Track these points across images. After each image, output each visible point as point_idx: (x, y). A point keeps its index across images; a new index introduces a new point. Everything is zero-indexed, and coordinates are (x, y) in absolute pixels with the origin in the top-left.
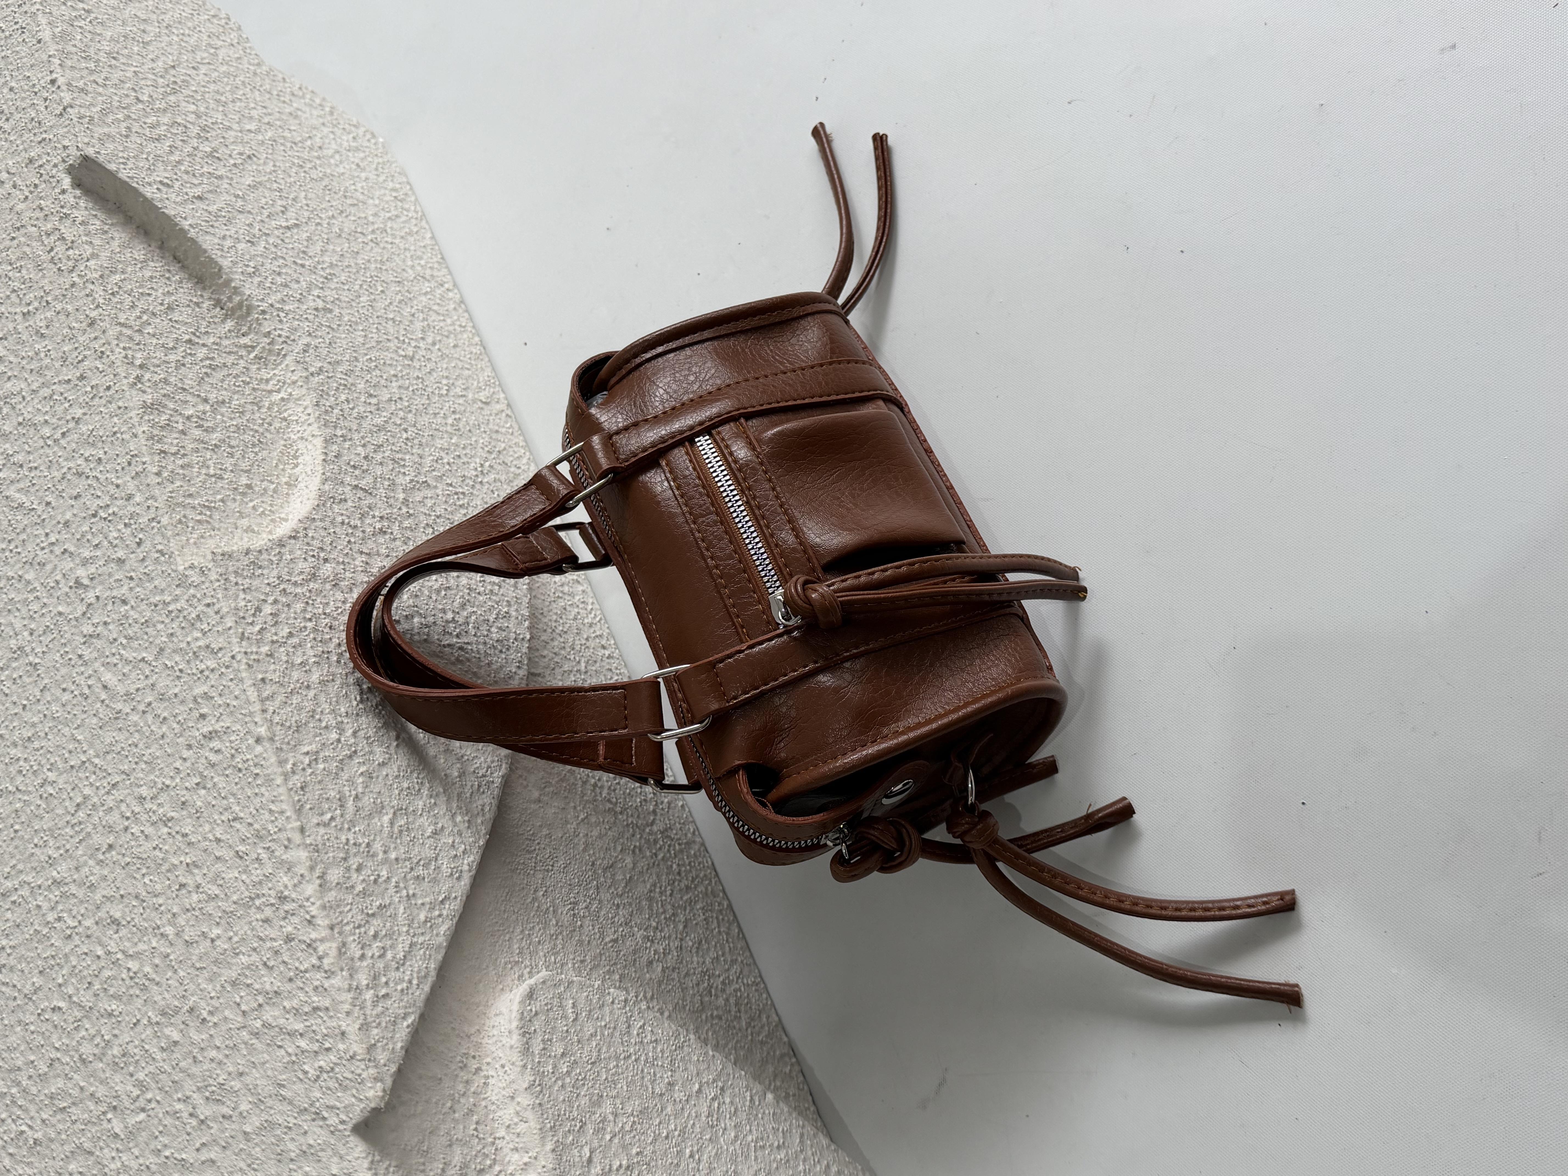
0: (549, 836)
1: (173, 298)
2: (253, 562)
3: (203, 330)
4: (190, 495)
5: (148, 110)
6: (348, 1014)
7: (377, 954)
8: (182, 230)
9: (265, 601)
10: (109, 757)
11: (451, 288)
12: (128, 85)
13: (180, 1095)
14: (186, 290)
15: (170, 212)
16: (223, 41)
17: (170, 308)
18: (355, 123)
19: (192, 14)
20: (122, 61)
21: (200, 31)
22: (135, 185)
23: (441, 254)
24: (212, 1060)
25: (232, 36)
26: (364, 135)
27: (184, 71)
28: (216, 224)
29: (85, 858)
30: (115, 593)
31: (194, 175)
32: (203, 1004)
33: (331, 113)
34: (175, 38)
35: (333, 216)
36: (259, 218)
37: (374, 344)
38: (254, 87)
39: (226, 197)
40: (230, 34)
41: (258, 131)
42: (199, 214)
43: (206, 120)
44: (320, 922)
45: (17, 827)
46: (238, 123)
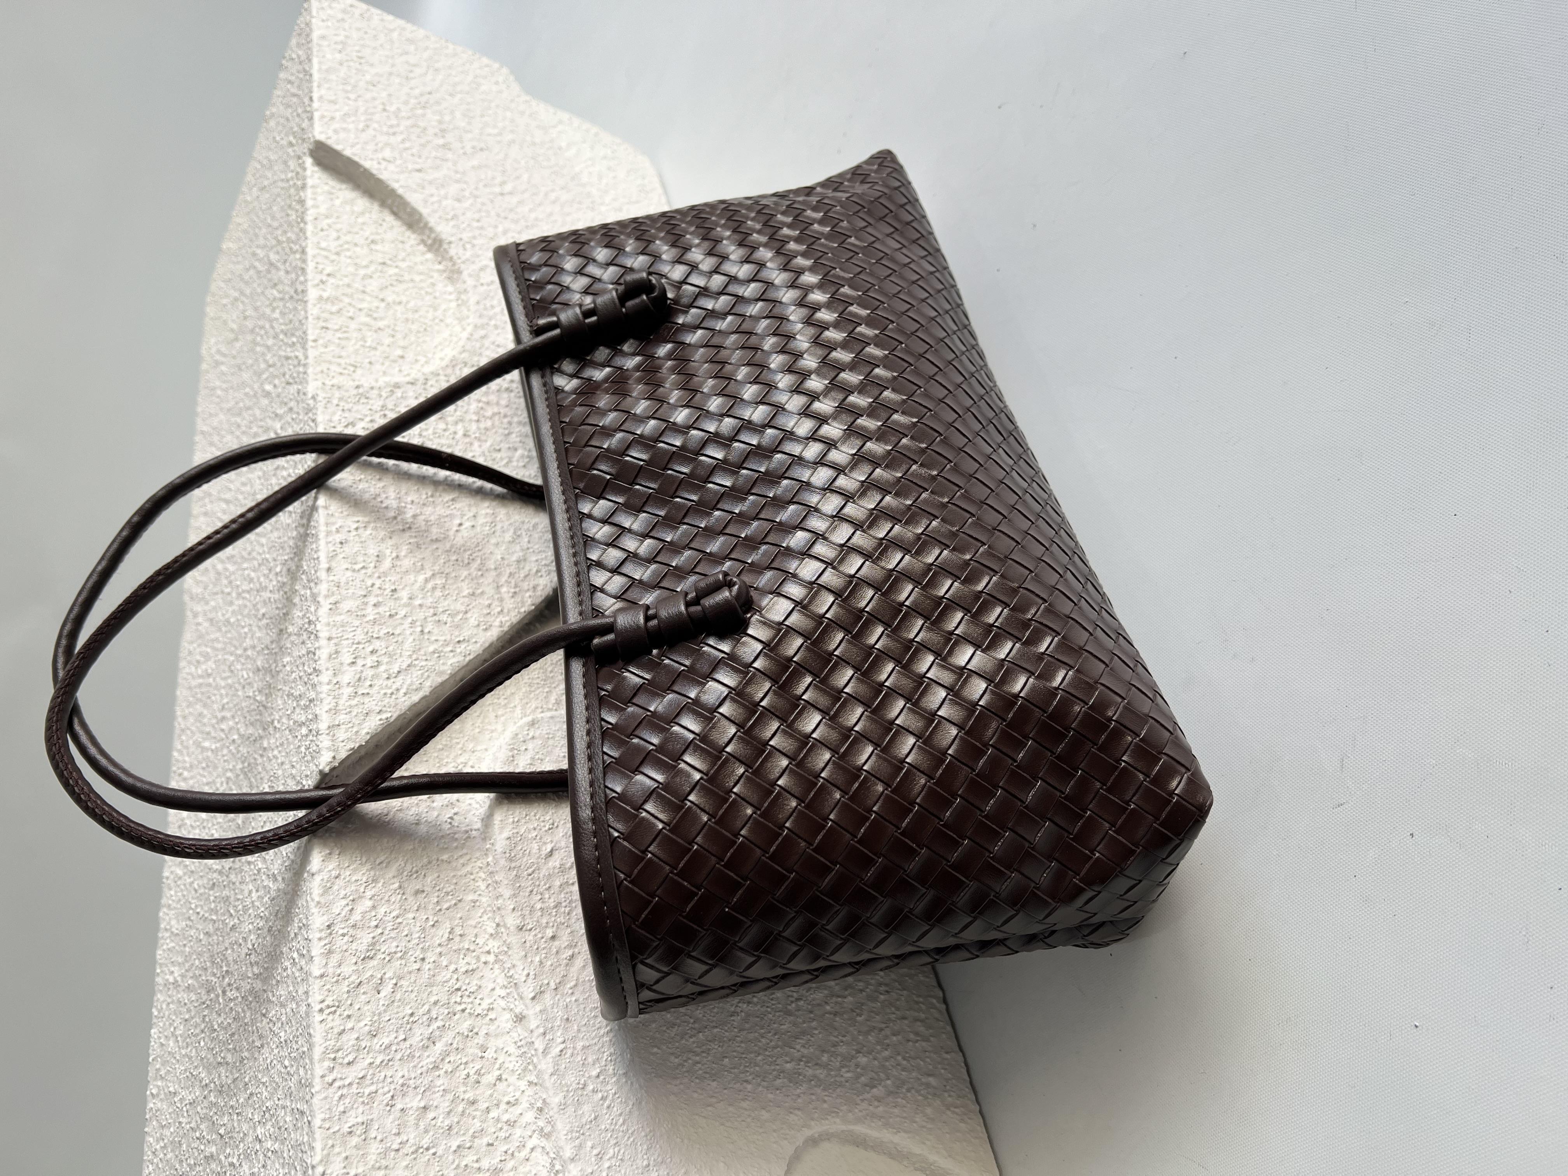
1: (380, 236)
2: (362, 394)
4: (340, 357)
8: (392, 190)
9: (362, 420)
14: (395, 232)
18: (619, 142)
22: (356, 159)
25: (499, 79)
26: (625, 151)
27: (440, 96)
28: (427, 187)
33: (596, 135)
36: (474, 187)
39: (446, 172)
40: (497, 77)
41: (500, 134)
42: (413, 180)
46: (480, 129)
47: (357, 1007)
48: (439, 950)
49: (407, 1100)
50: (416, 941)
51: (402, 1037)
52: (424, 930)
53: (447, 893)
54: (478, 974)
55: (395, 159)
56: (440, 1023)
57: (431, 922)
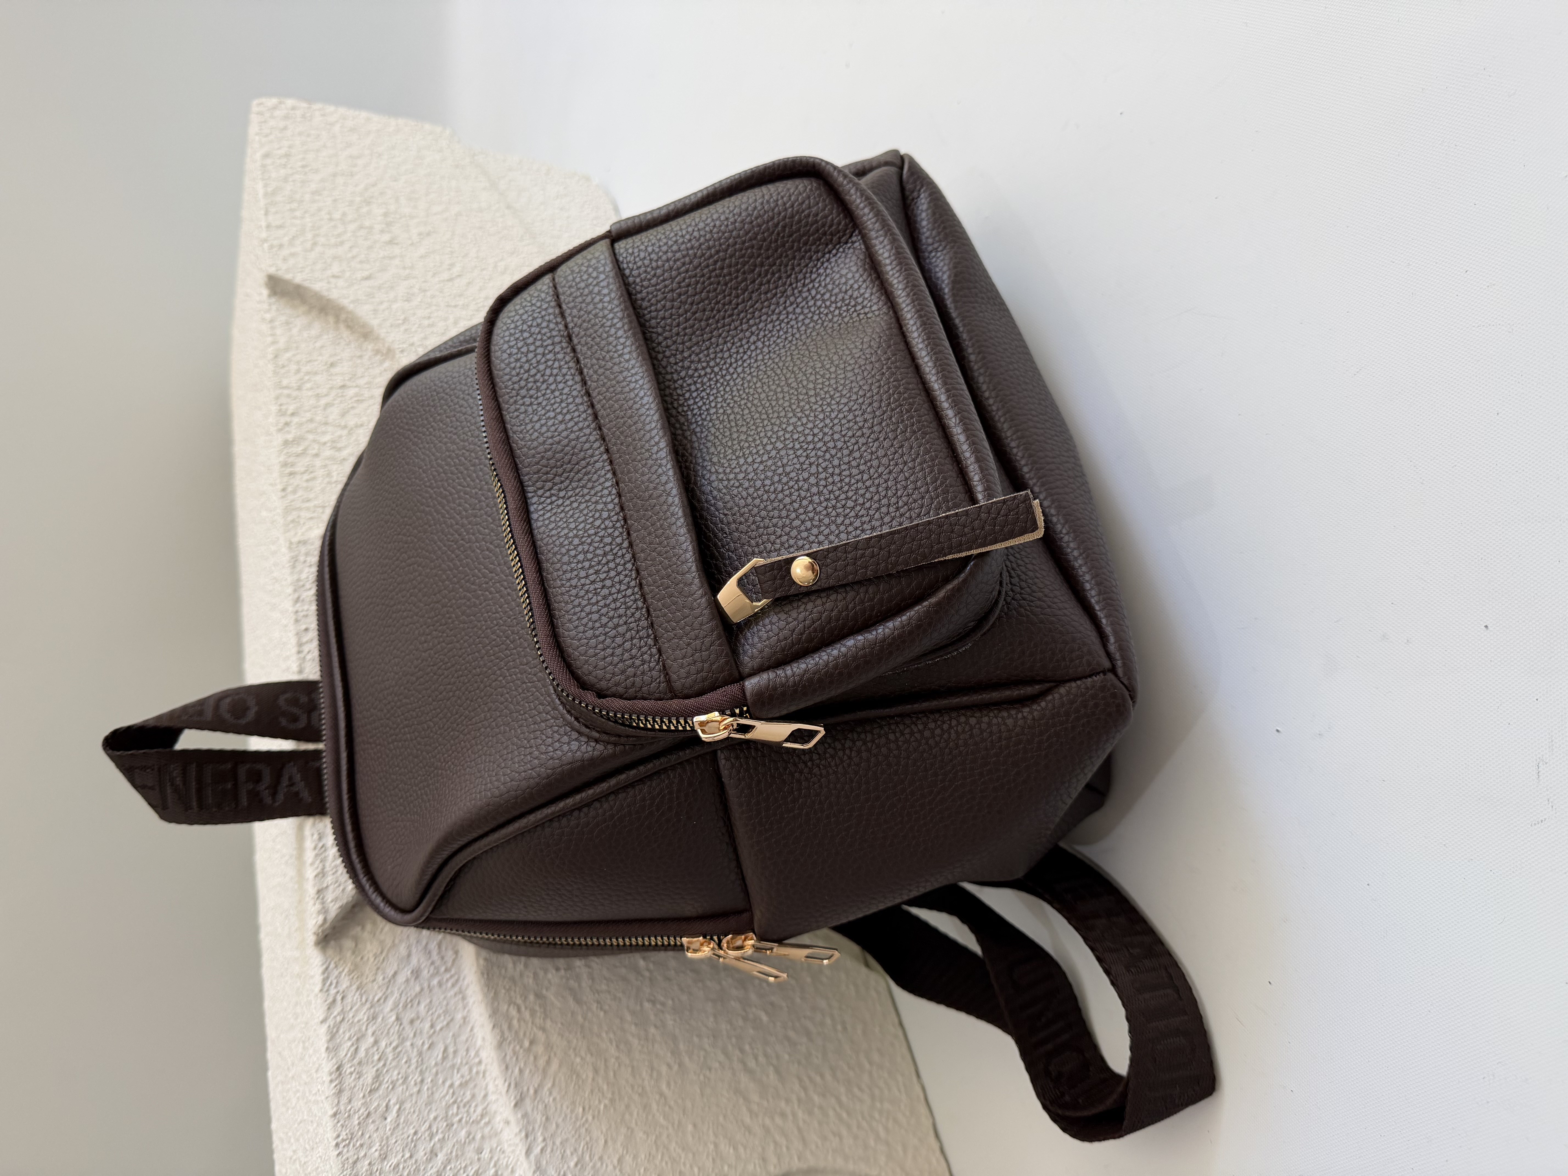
1: (338, 357)
5: (339, 224)
8: (343, 307)
14: (352, 348)
15: (334, 298)
19: (407, 139)
20: (325, 195)
26: (577, 183)
27: (384, 185)
28: (376, 295)
31: (368, 263)
34: (384, 162)
38: (453, 178)
39: (394, 271)
40: (441, 143)
41: (446, 210)
42: (362, 291)
43: (394, 218)
46: (425, 211)
47: (367, 1136)
48: (434, 1070)
50: (413, 1067)
51: (407, 1155)
52: (420, 1054)
53: (439, 1016)
54: (471, 1085)
55: (343, 271)
56: (440, 1136)
57: (426, 1046)
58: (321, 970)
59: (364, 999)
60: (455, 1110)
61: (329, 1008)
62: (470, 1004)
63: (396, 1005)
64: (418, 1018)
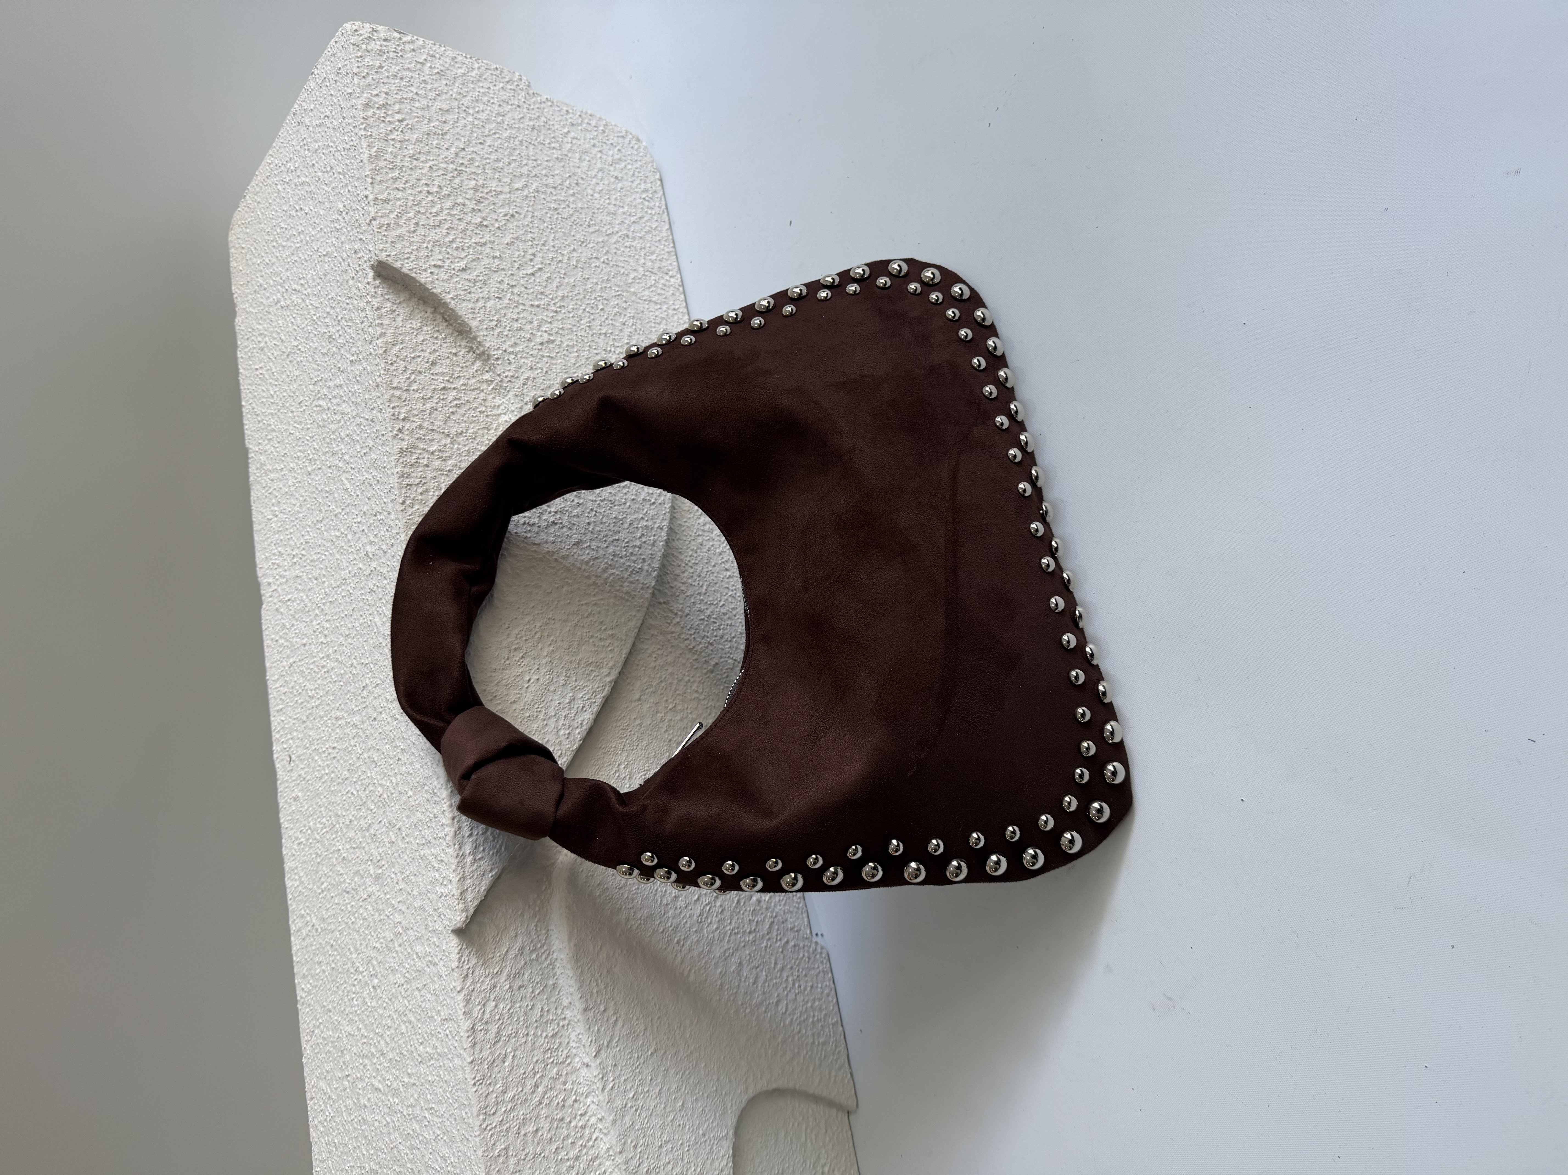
0: (640, 725)
1: (438, 354)
3: (456, 375)
5: (436, 199)
6: (454, 871)
7: (481, 833)
8: (445, 303)
10: (377, 667)
11: (675, 274)
12: (423, 181)
13: (393, 870)
14: (449, 344)
15: (437, 291)
16: (511, 105)
17: (434, 363)
18: (623, 134)
19: (489, 88)
20: (422, 160)
21: (493, 103)
22: (413, 275)
23: (674, 242)
24: (405, 861)
25: (520, 97)
26: (629, 144)
27: (472, 149)
28: (473, 290)
29: (365, 718)
30: (381, 571)
31: (463, 249)
32: (403, 829)
33: (604, 132)
34: (470, 119)
35: (574, 250)
36: (510, 272)
37: (583, 361)
38: (530, 143)
39: (486, 261)
40: (519, 95)
42: (460, 286)
43: (482, 192)
44: (447, 815)
45: (342, 683)
46: (509, 185)
47: (494, 1076)
48: (535, 1025)
49: (526, 1127)
50: (522, 1023)
51: (520, 1089)
52: (526, 1013)
53: (537, 983)
55: (443, 260)
56: (540, 1074)
57: (530, 1007)
58: (456, 951)
59: (487, 973)
60: (549, 1055)
61: (464, 981)
62: (558, 974)
63: (509, 976)
64: (523, 986)
